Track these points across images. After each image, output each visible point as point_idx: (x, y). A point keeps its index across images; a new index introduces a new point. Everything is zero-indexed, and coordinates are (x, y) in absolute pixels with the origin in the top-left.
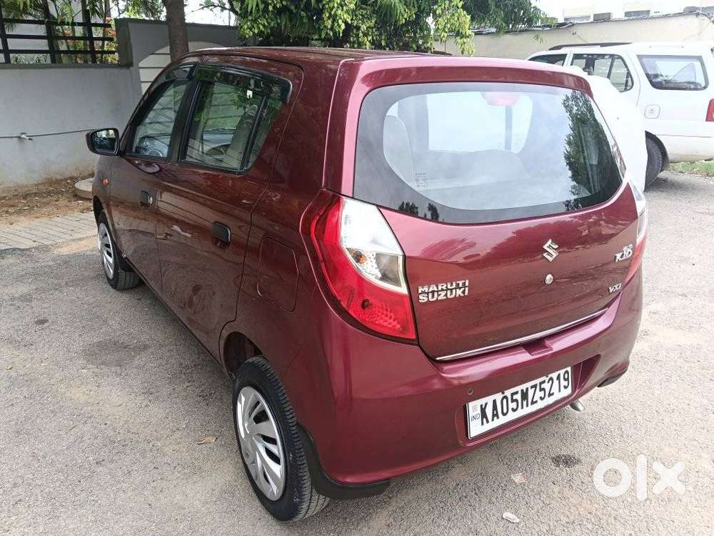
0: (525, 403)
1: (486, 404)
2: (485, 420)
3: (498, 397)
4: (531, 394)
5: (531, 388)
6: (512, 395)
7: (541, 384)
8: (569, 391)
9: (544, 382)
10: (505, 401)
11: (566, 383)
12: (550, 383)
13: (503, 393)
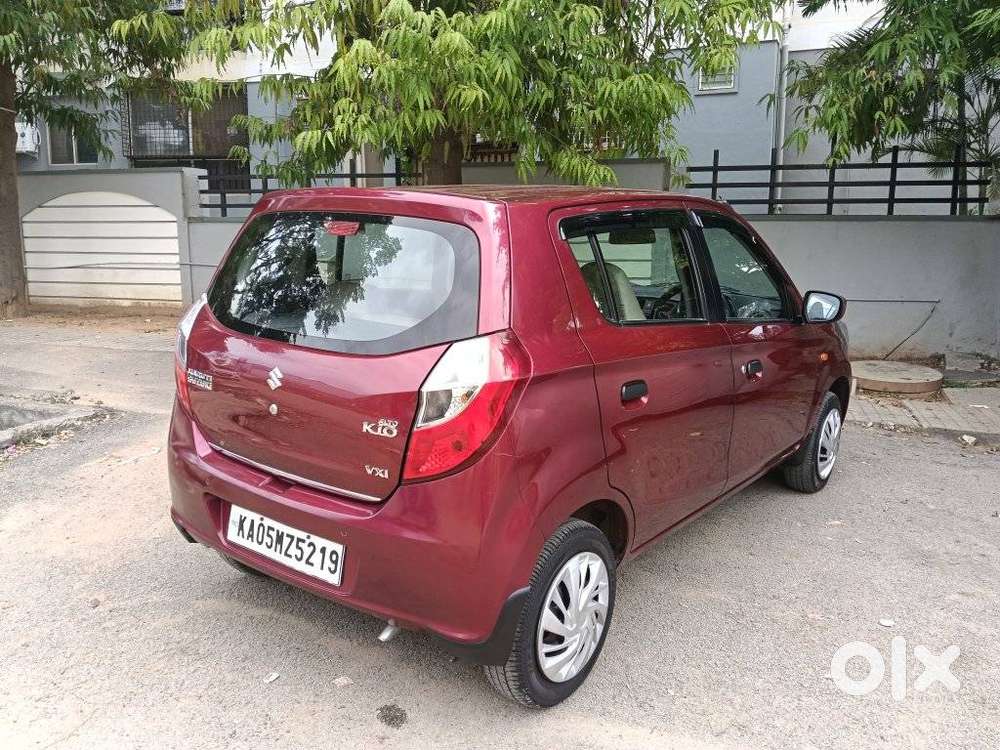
0: (279, 547)
1: (245, 518)
2: (241, 533)
3: (257, 519)
4: (286, 541)
5: (288, 536)
6: (270, 528)
7: (299, 540)
8: (334, 579)
9: (303, 541)
10: (261, 528)
11: (333, 567)
12: (312, 548)
13: (262, 519)
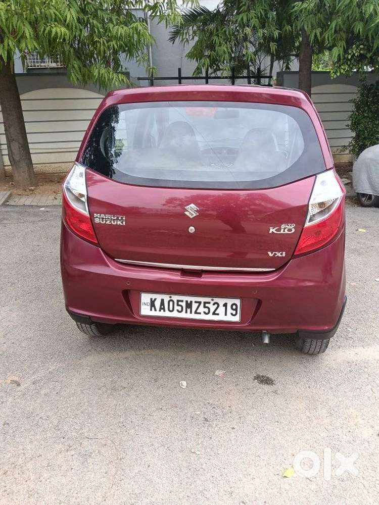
0: (189, 310)
1: (155, 299)
2: (153, 308)
3: (166, 298)
4: (195, 306)
5: (196, 302)
6: (178, 301)
7: (205, 303)
8: (237, 318)
9: (209, 303)
10: (171, 303)
11: (234, 312)
12: (216, 305)
13: (170, 297)
